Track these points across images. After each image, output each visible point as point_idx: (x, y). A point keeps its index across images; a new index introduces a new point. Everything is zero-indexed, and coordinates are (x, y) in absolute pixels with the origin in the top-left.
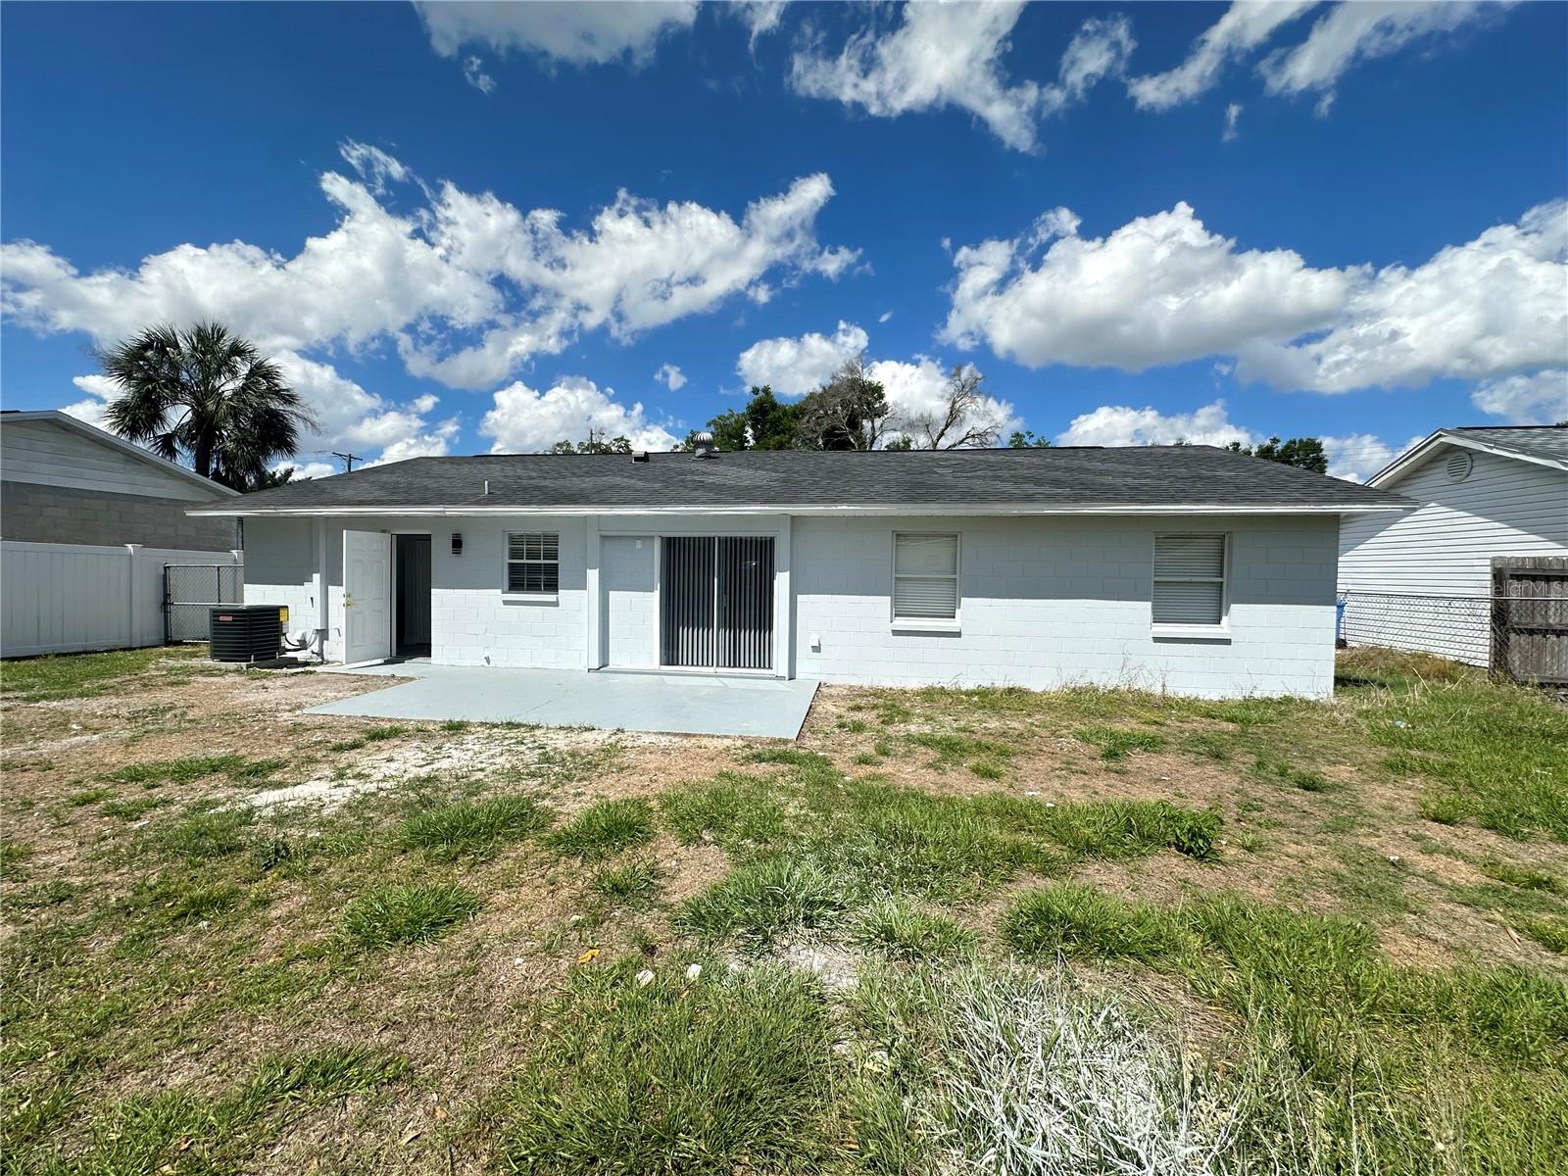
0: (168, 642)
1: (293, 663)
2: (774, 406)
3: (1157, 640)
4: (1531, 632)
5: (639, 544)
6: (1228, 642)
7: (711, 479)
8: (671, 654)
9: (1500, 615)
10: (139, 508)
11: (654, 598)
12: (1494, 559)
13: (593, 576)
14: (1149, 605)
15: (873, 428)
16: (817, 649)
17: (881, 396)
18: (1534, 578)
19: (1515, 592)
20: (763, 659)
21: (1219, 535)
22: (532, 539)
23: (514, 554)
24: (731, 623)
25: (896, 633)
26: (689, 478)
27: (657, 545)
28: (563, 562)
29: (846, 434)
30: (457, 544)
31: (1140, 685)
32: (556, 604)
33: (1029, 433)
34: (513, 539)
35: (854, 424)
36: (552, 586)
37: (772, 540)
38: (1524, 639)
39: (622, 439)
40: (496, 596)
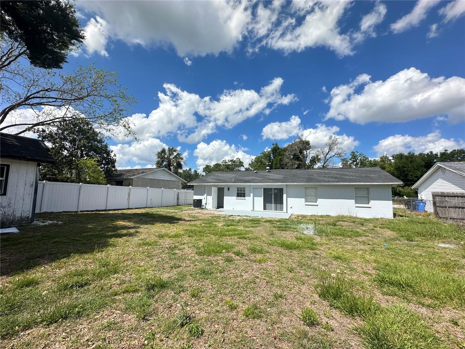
0: (178, 205)
1: (203, 208)
2: (278, 148)
3: (356, 207)
4: (443, 207)
5: (259, 189)
6: (370, 208)
7: (271, 177)
8: (265, 208)
9: (434, 203)
10: (170, 182)
11: (262, 198)
12: (432, 192)
13: (252, 194)
14: (354, 200)
15: (307, 153)
16: (291, 208)
17: (309, 144)
18: (442, 196)
19: (438, 199)
20: (282, 209)
21: (367, 188)
22: (241, 188)
23: (238, 191)
24: (276, 203)
25: (306, 205)
26: (267, 177)
27: (263, 189)
28: (246, 192)
29: (299, 155)
30: (229, 189)
31: (352, 215)
32: (245, 199)
33: (357, 151)
34: (238, 188)
35: (301, 152)
36: (244, 196)
37: (283, 188)
38: (441, 209)
39: (238, 158)
40: (235, 198)
